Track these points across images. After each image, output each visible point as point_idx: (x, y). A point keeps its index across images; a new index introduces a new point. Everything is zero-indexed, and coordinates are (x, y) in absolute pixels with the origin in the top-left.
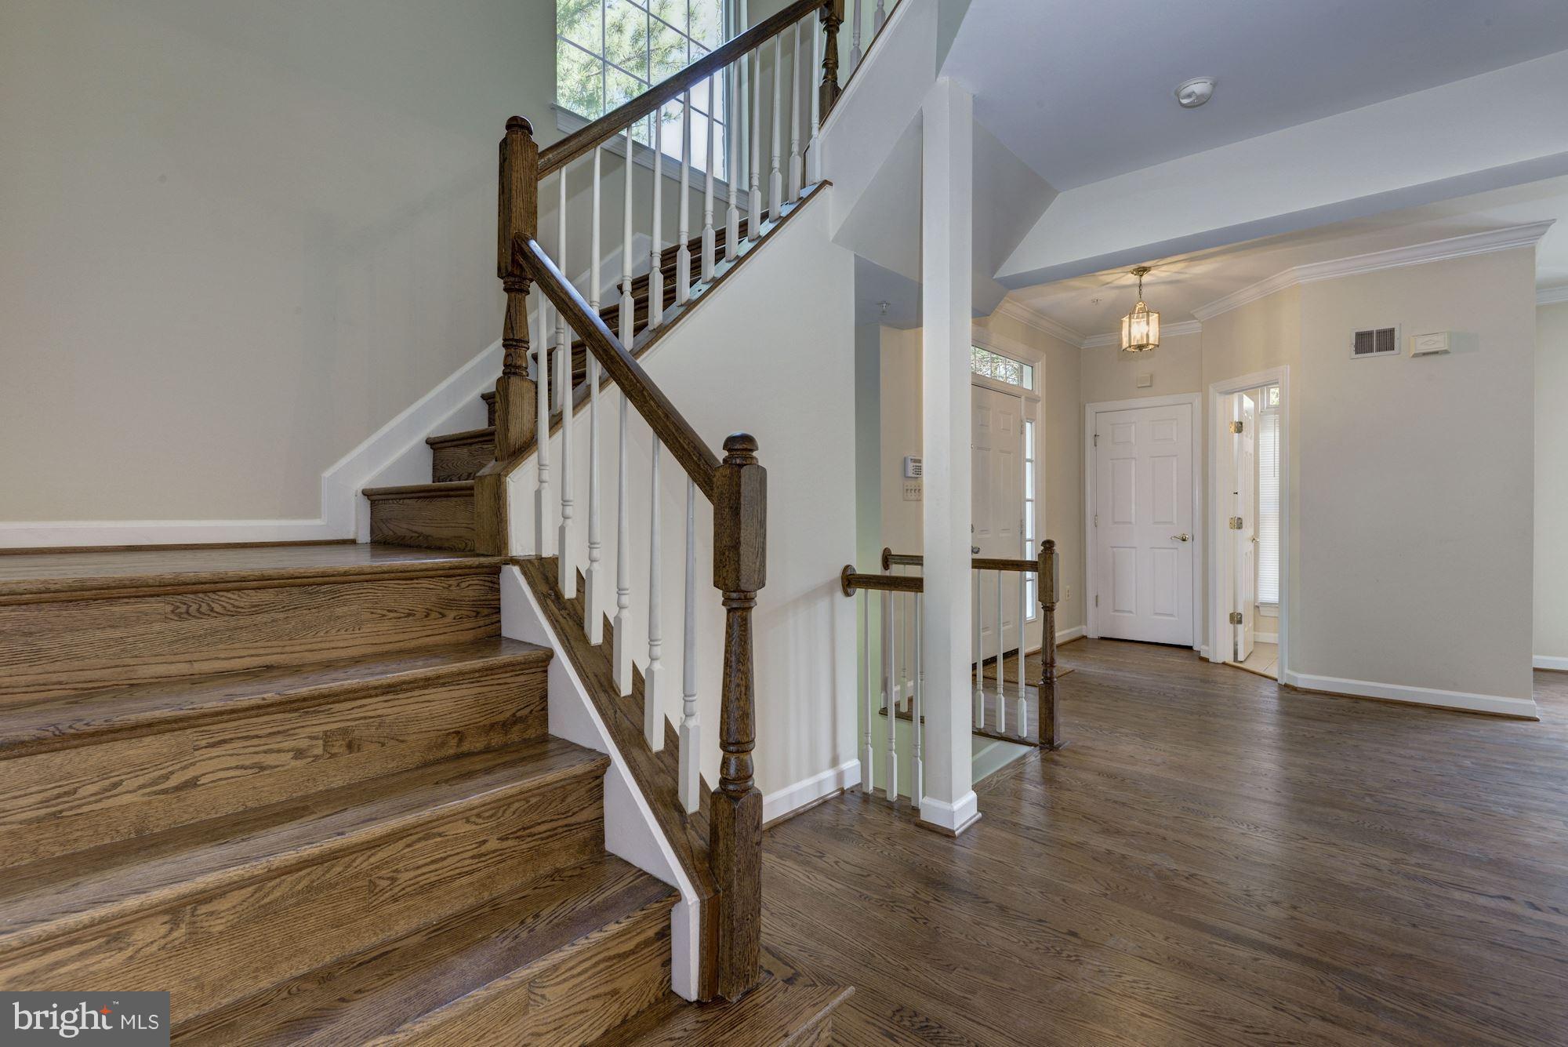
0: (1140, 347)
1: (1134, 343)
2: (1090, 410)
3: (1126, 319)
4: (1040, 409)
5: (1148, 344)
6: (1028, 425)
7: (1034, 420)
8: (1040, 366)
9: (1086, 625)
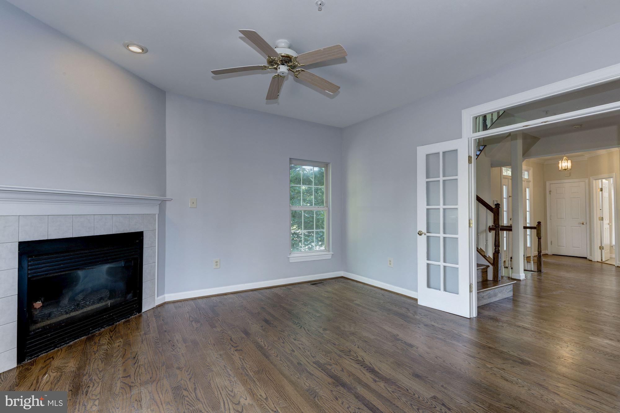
0: (565, 169)
1: (563, 168)
2: (548, 183)
3: (560, 162)
4: (531, 184)
5: (568, 169)
6: (527, 189)
7: (529, 187)
8: (531, 171)
9: (547, 250)
